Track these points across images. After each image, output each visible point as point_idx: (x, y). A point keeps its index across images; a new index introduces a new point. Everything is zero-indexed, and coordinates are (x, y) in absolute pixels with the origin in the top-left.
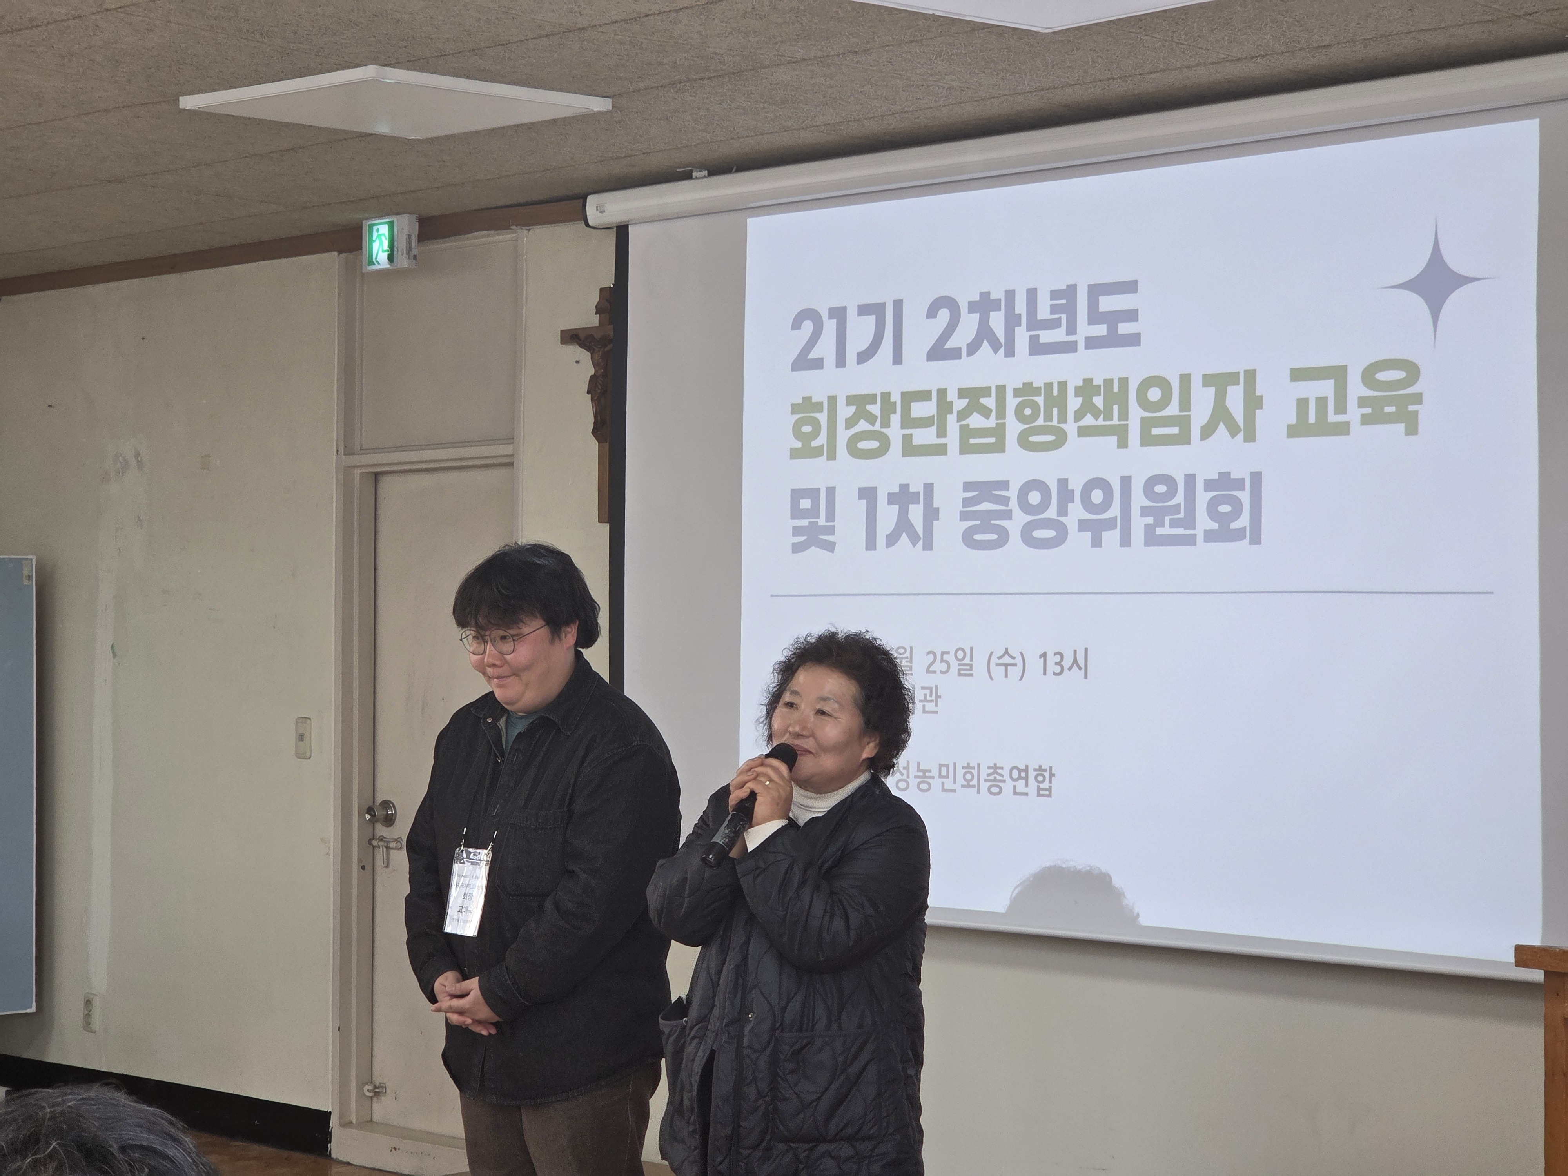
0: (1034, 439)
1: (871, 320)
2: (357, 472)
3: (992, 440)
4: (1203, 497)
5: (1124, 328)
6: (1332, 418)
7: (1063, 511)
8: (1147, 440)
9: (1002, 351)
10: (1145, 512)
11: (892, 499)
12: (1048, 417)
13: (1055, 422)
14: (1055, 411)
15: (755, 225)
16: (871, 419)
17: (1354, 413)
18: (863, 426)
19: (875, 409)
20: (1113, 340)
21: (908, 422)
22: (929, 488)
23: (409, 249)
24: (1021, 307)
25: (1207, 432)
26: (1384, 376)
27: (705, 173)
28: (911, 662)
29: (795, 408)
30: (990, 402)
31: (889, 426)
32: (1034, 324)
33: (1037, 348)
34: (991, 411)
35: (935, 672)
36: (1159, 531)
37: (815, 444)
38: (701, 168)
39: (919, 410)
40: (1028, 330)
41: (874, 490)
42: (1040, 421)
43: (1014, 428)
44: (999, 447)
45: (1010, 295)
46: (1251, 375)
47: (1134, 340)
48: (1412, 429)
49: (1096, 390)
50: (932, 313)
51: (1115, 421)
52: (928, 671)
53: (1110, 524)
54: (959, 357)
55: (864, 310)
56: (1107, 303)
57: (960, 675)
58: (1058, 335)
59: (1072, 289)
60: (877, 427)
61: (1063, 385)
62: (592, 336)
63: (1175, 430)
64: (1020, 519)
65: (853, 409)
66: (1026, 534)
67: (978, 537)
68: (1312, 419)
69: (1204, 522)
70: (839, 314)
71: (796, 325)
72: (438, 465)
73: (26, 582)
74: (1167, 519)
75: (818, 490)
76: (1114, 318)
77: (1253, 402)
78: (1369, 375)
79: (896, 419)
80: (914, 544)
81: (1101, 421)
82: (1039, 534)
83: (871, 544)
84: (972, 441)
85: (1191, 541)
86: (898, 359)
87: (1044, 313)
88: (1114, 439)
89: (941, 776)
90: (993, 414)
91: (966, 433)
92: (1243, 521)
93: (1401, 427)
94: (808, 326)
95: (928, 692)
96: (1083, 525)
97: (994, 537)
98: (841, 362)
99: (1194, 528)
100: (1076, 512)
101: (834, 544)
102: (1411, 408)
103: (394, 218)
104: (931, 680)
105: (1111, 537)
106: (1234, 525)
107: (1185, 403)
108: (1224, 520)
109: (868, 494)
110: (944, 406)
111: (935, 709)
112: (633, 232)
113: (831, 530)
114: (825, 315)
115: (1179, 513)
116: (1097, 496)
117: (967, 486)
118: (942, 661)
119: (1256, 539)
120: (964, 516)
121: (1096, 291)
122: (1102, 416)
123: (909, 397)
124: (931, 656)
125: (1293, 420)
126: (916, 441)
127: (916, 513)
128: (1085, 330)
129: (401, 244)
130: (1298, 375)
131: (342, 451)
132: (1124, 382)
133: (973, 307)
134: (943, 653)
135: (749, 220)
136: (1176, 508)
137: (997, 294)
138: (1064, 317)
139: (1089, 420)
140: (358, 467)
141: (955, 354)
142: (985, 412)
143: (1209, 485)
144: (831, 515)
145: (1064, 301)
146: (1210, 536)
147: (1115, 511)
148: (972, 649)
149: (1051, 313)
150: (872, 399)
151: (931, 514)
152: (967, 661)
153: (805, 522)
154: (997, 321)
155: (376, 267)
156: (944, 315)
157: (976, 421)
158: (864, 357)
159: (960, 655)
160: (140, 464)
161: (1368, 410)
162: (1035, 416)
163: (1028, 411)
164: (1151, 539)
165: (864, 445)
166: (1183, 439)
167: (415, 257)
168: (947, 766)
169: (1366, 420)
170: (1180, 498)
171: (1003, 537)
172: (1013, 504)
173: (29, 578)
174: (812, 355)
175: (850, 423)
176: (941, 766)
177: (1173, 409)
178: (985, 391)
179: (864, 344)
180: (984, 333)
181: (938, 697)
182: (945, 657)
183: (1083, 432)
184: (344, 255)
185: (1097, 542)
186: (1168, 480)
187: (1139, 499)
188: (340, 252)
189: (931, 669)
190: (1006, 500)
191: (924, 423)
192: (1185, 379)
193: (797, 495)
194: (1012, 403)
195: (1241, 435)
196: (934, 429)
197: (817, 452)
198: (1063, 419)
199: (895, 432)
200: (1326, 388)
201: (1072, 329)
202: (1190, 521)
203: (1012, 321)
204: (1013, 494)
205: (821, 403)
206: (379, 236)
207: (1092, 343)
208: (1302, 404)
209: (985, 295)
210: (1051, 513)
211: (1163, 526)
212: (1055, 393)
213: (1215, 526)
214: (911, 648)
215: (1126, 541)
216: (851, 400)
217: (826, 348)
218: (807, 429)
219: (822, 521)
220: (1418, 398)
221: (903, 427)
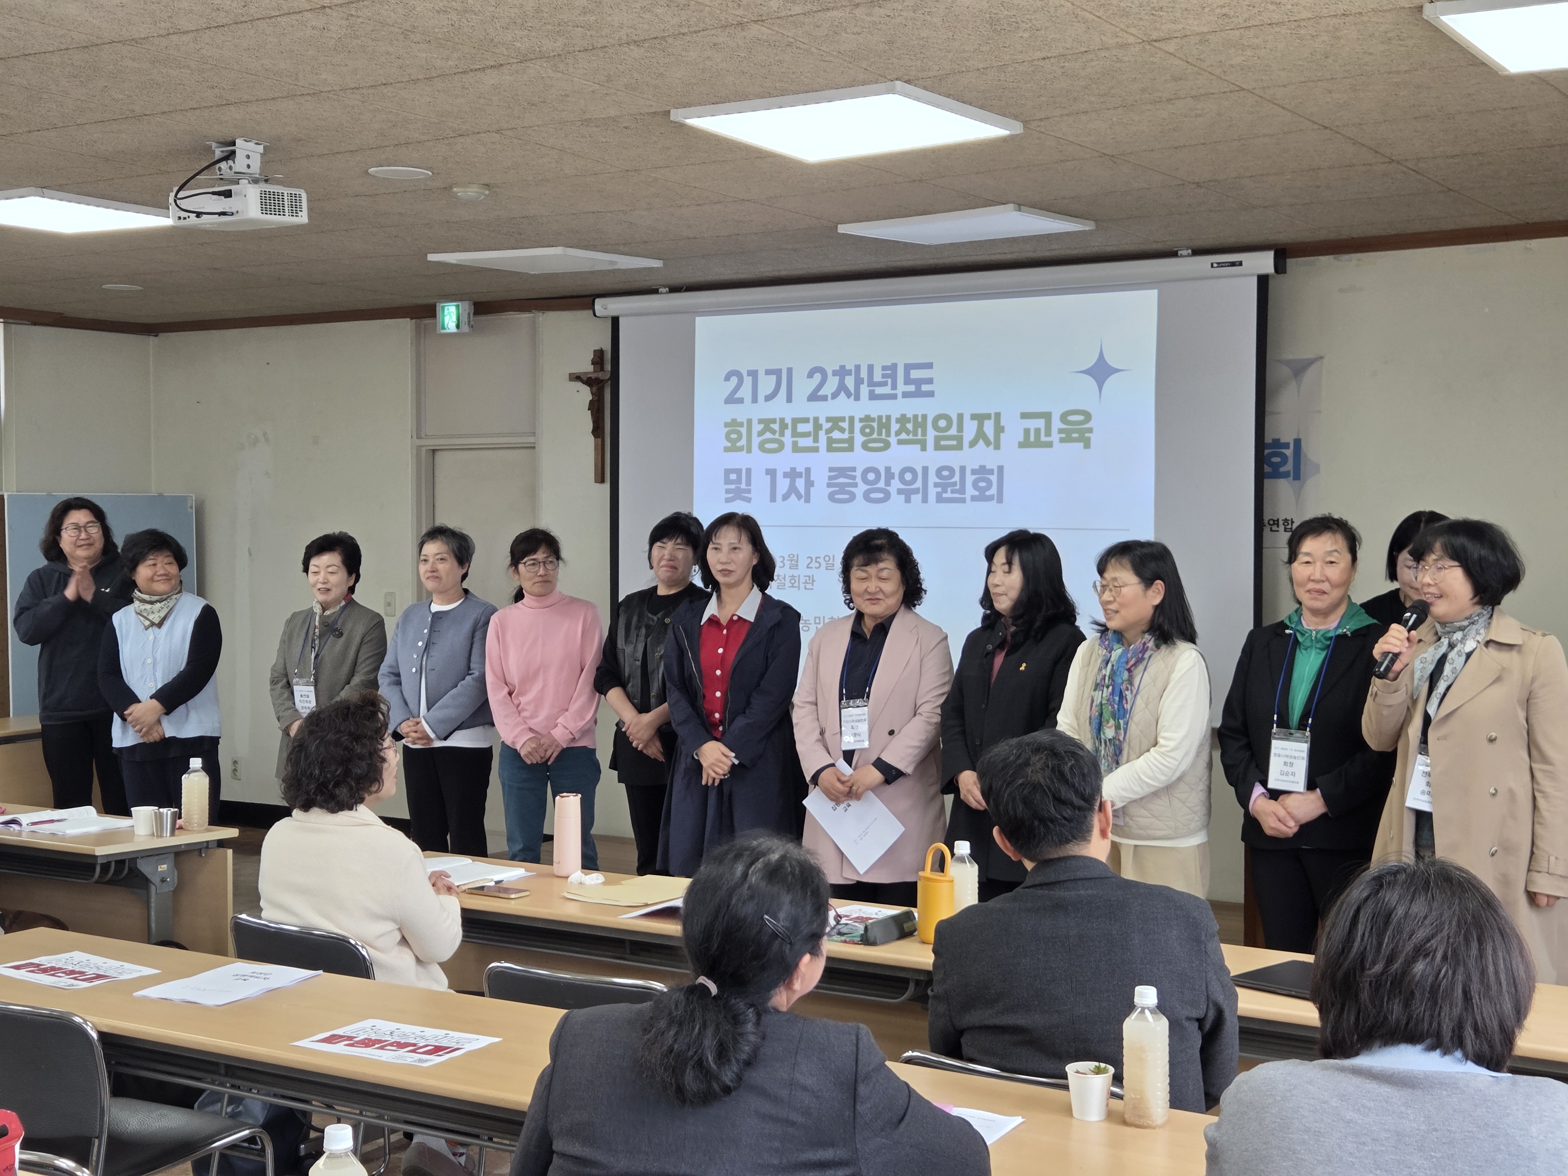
0: (870, 445)
1: (773, 378)
2: (424, 449)
3: (846, 445)
4: (970, 478)
5: (925, 388)
6: (1043, 438)
7: (888, 483)
8: (938, 447)
9: (852, 397)
10: (936, 485)
11: (786, 475)
12: (880, 434)
13: (884, 437)
14: (884, 430)
15: (700, 322)
16: (773, 432)
17: (1055, 437)
18: (768, 435)
19: (776, 427)
20: (918, 394)
21: (795, 434)
22: (808, 470)
23: (469, 322)
24: (864, 374)
25: (973, 444)
26: (1072, 418)
27: (667, 289)
28: (797, 562)
29: (727, 425)
30: (845, 425)
31: (784, 436)
32: (871, 383)
33: (873, 396)
34: (845, 429)
35: (811, 568)
36: (944, 495)
37: (738, 444)
38: (665, 287)
39: (802, 428)
40: (868, 386)
41: (775, 470)
42: (875, 436)
43: (859, 439)
44: (851, 449)
45: (858, 368)
46: (998, 415)
47: (931, 394)
48: (1087, 446)
49: (909, 420)
50: (810, 375)
51: (919, 437)
52: (808, 567)
53: (916, 491)
54: (827, 400)
55: (768, 372)
56: (915, 374)
57: (827, 569)
58: (887, 390)
59: (894, 367)
60: (777, 436)
61: (888, 418)
62: (591, 377)
63: (954, 443)
64: (862, 488)
65: (762, 426)
66: (867, 496)
67: (837, 496)
68: (1032, 439)
69: (970, 491)
70: (753, 374)
71: (727, 378)
72: (481, 447)
73: (189, 510)
74: (949, 489)
75: (741, 470)
76: (919, 382)
77: (999, 429)
78: (1064, 418)
79: (788, 432)
80: (799, 499)
81: (911, 437)
82: (874, 495)
83: (773, 499)
84: (834, 445)
85: (963, 501)
86: (789, 399)
87: (877, 377)
88: (919, 446)
89: (815, 623)
90: (847, 432)
91: (830, 441)
92: (993, 491)
93: (1082, 444)
94: (734, 380)
95: (808, 578)
96: (900, 492)
97: (847, 496)
98: (755, 400)
99: (965, 494)
100: (896, 484)
101: (751, 498)
102: (1087, 435)
103: (459, 303)
104: (809, 572)
105: (917, 498)
106: (988, 493)
107: (960, 428)
108: (982, 490)
109: (771, 473)
110: (817, 427)
111: (811, 587)
112: (622, 321)
113: (749, 491)
114: (745, 374)
115: (956, 486)
116: (908, 476)
117: (831, 470)
118: (816, 562)
119: (1000, 500)
120: (829, 485)
121: (908, 367)
122: (911, 435)
123: (796, 421)
124: (809, 560)
125: (1022, 439)
126: (800, 445)
127: (800, 484)
128: (902, 387)
129: (465, 319)
130: (1025, 416)
131: (415, 437)
132: (925, 417)
133: (835, 373)
134: (817, 558)
135: (697, 318)
136: (955, 484)
137: (850, 366)
138: (889, 380)
139: (903, 436)
140: (423, 446)
141: (824, 398)
142: (842, 430)
143: (974, 472)
144: (748, 483)
145: (890, 372)
146: (974, 499)
147: (919, 484)
148: (834, 556)
149: (882, 378)
150: (774, 421)
151: (809, 484)
152: (831, 562)
153: (733, 487)
154: (850, 382)
155: (447, 331)
156: (818, 377)
157: (836, 435)
158: (768, 398)
159: (827, 559)
160: (267, 440)
161: (1063, 435)
162: (872, 433)
163: (867, 430)
164: (940, 499)
165: (768, 446)
166: (959, 447)
167: (472, 326)
168: (819, 618)
169: (1062, 440)
170: (957, 478)
171: (853, 497)
172: (859, 480)
173: (191, 507)
174: (737, 396)
175: (760, 434)
176: (815, 618)
177: (953, 431)
178: (843, 419)
179: (770, 390)
180: (842, 387)
181: (813, 581)
182: (818, 560)
183: (900, 442)
184: (414, 320)
185: (908, 500)
186: (951, 470)
187: (933, 478)
188: (412, 319)
189: (810, 566)
190: (854, 478)
191: (806, 435)
192: (960, 417)
193: (728, 472)
194: (858, 426)
195: (992, 446)
196: (811, 439)
197: (741, 449)
198: (888, 434)
199: (788, 439)
200: (1040, 423)
201: (894, 387)
202: (962, 491)
203: (859, 382)
204: (858, 474)
205: (743, 423)
206: (449, 313)
207: (906, 395)
208: (1027, 431)
209: (842, 367)
210: (881, 484)
211: (947, 492)
212: (884, 421)
213: (977, 493)
214: (798, 555)
215: (925, 500)
216: (760, 421)
217: (745, 392)
218: (734, 436)
219: (743, 486)
220: (1090, 430)
221: (793, 436)
